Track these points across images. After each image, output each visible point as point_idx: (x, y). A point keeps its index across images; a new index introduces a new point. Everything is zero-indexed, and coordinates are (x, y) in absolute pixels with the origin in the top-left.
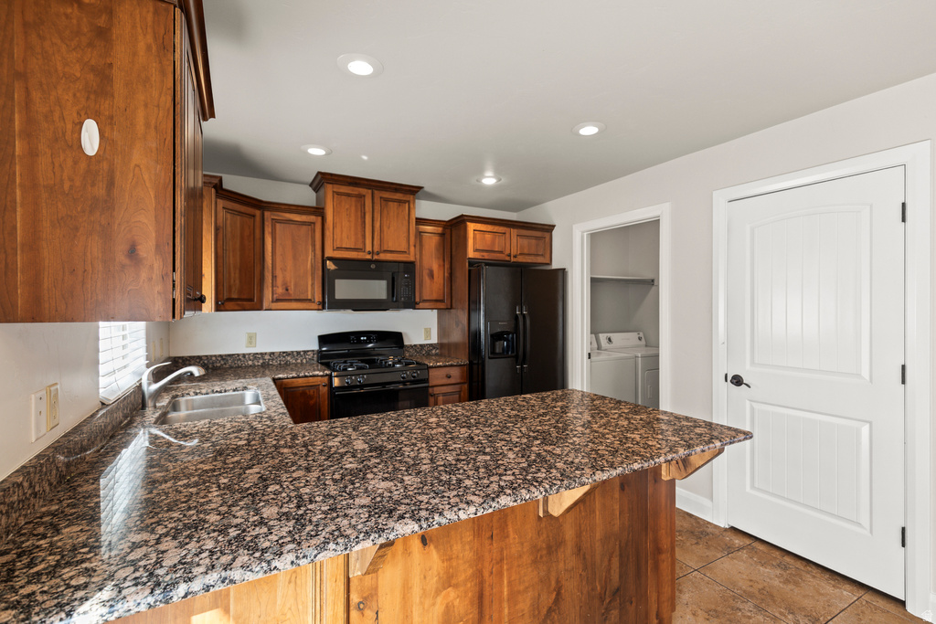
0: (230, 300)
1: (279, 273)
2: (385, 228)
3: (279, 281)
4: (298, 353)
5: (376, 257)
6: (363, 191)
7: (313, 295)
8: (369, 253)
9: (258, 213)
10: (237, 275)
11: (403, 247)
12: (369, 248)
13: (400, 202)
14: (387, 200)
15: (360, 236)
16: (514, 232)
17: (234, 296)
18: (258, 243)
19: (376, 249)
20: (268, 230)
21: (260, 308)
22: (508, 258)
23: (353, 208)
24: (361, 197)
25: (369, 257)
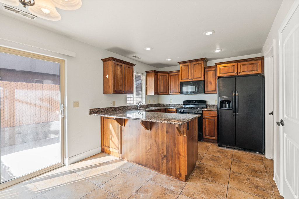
0: (161, 92)
1: (171, 86)
2: (194, 72)
3: (172, 88)
4: (180, 104)
5: (192, 80)
6: (188, 64)
7: (178, 91)
8: (190, 79)
9: (168, 74)
10: (163, 88)
11: (200, 76)
12: (190, 78)
13: (199, 64)
14: (195, 64)
15: (188, 75)
16: (239, 64)
17: (162, 92)
18: (168, 81)
19: (192, 78)
20: (170, 77)
21: (169, 94)
22: (236, 74)
23: (186, 69)
24: (188, 65)
25: (190, 80)
